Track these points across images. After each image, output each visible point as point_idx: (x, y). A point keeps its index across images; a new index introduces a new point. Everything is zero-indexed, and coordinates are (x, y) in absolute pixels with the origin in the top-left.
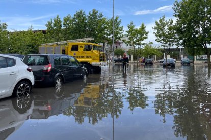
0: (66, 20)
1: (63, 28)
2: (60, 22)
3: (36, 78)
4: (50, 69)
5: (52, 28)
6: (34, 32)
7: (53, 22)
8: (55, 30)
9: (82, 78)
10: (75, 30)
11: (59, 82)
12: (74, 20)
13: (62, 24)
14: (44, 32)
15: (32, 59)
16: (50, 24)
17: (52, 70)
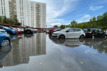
0: (98, 17)
1: (96, 20)
2: (95, 18)
3: (86, 35)
4: (90, 33)
5: (92, 20)
6: (85, 23)
7: (92, 19)
8: (93, 21)
9: (104, 37)
10: (102, 20)
11: (93, 37)
12: (102, 16)
13: (96, 19)
14: (88, 22)
15: (85, 30)
16: (91, 19)
17: (91, 33)
